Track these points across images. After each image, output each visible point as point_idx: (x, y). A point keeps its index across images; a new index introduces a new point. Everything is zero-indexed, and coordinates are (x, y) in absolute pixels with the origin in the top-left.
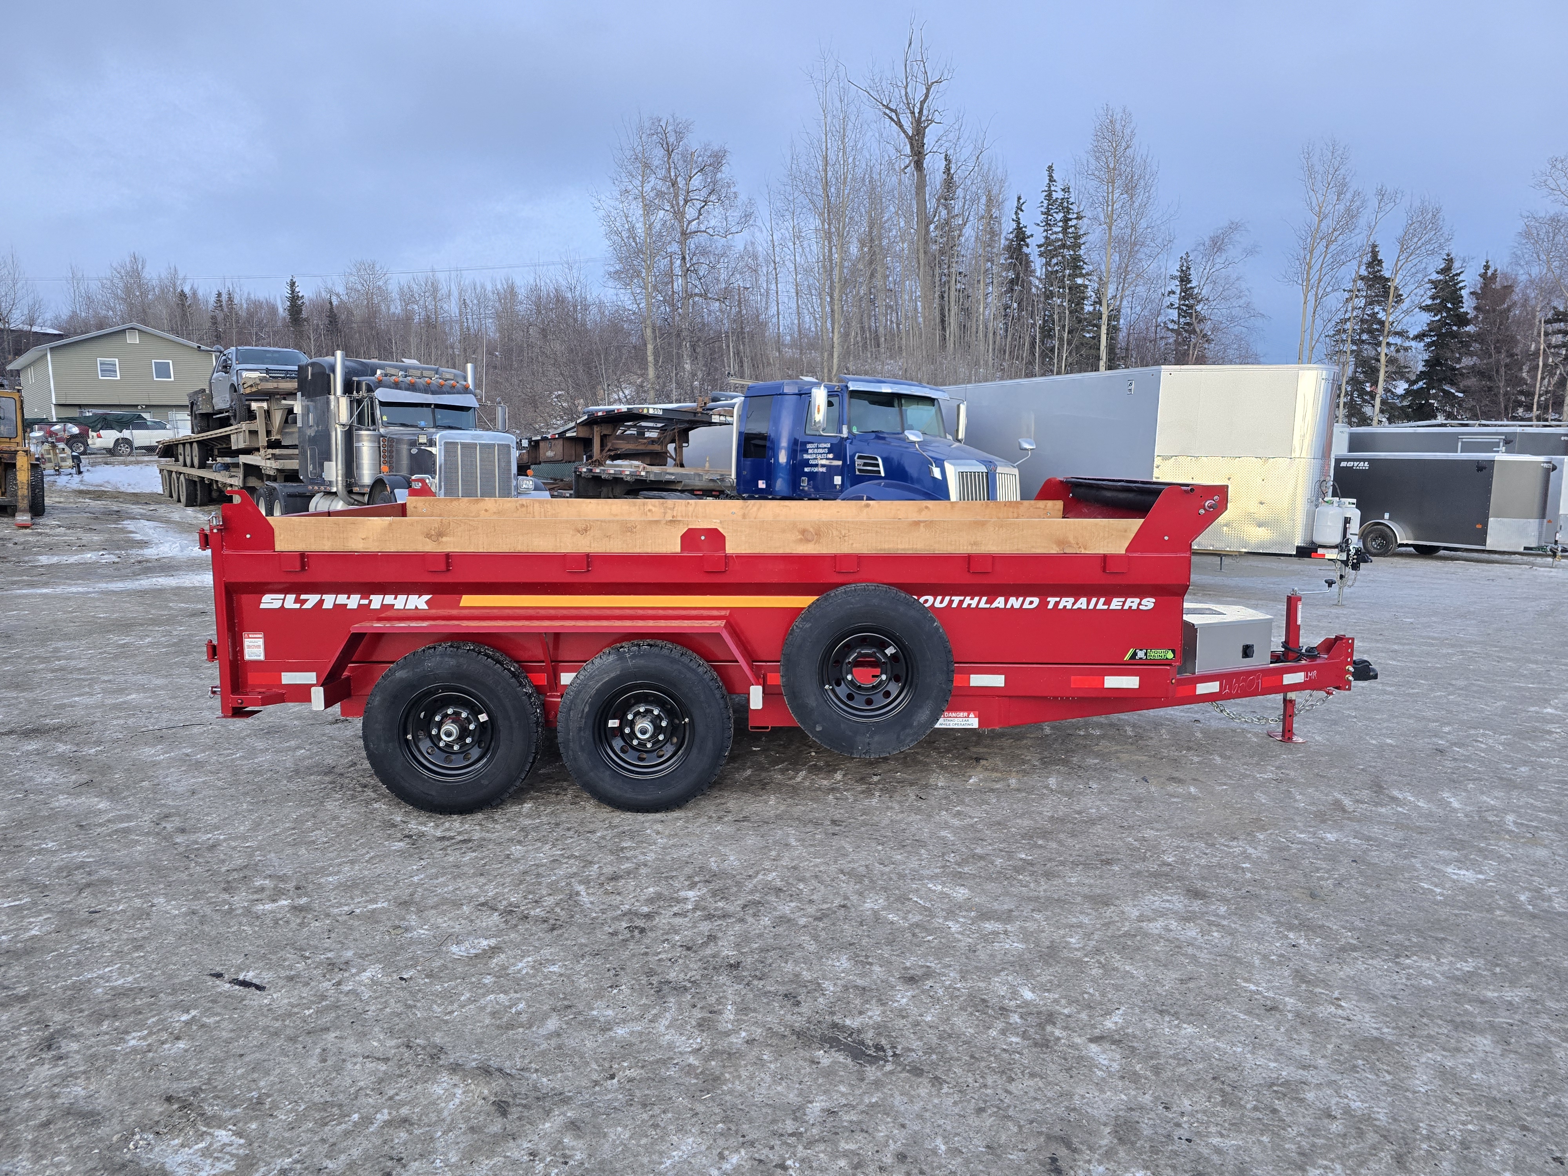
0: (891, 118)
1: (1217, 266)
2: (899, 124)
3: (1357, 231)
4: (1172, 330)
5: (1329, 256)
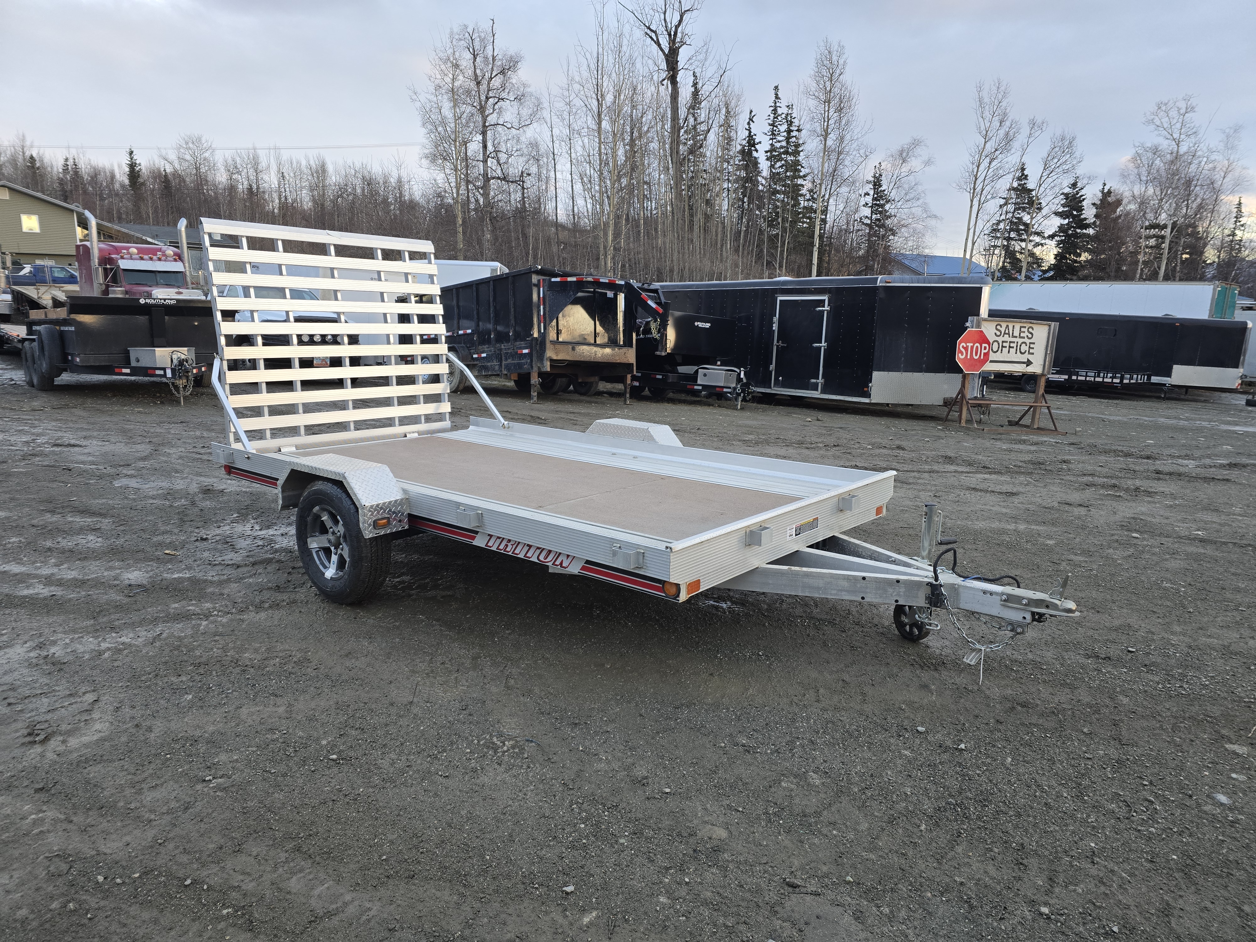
0: (651, 37)
1: (903, 175)
2: (658, 44)
3: (1013, 151)
4: (866, 225)
5: (991, 170)
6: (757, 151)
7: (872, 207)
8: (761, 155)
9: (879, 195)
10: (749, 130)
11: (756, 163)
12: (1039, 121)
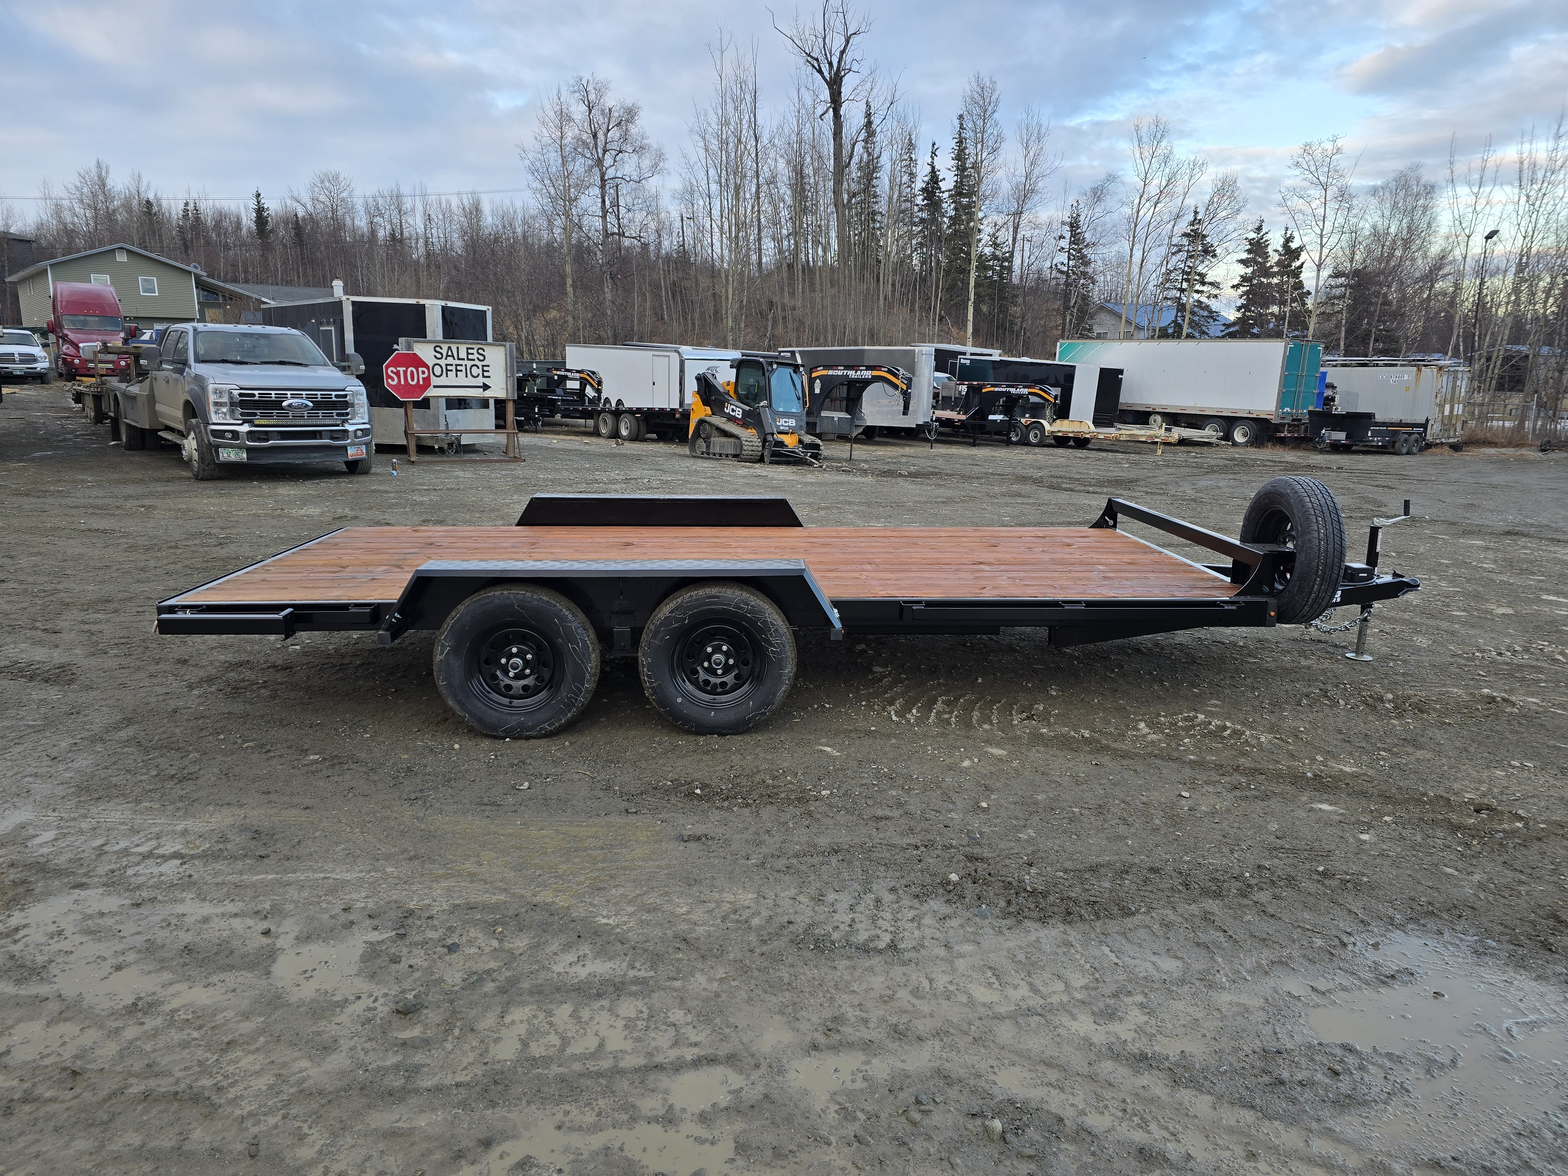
0: (813, 66)
1: (1097, 215)
2: (820, 71)
4: (1062, 272)
6: (940, 189)
7: (1069, 252)
8: (944, 193)
9: (1076, 238)
10: (932, 165)
11: (940, 203)
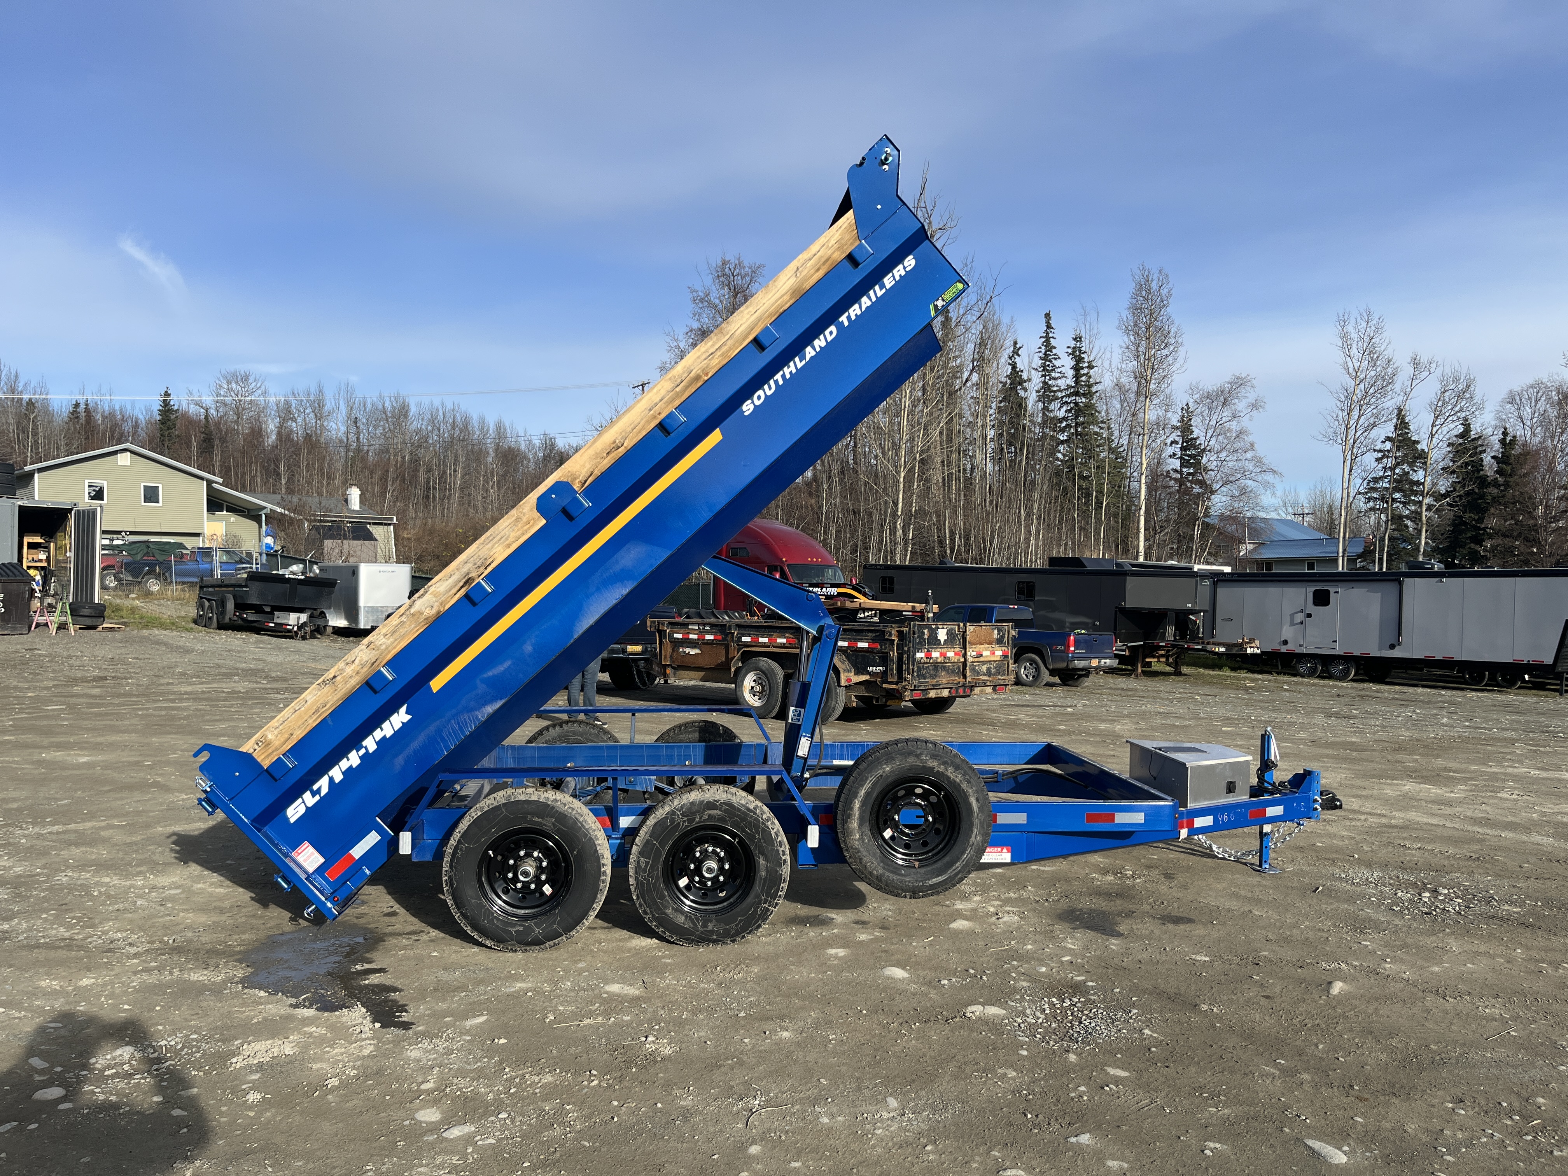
4: (1175, 479)
6: (1026, 390)
7: (1181, 458)
8: (1031, 396)
9: (1189, 444)
10: (1014, 367)
11: (1020, 405)
12: (1424, 359)
